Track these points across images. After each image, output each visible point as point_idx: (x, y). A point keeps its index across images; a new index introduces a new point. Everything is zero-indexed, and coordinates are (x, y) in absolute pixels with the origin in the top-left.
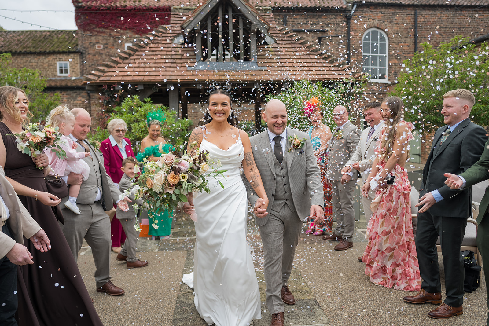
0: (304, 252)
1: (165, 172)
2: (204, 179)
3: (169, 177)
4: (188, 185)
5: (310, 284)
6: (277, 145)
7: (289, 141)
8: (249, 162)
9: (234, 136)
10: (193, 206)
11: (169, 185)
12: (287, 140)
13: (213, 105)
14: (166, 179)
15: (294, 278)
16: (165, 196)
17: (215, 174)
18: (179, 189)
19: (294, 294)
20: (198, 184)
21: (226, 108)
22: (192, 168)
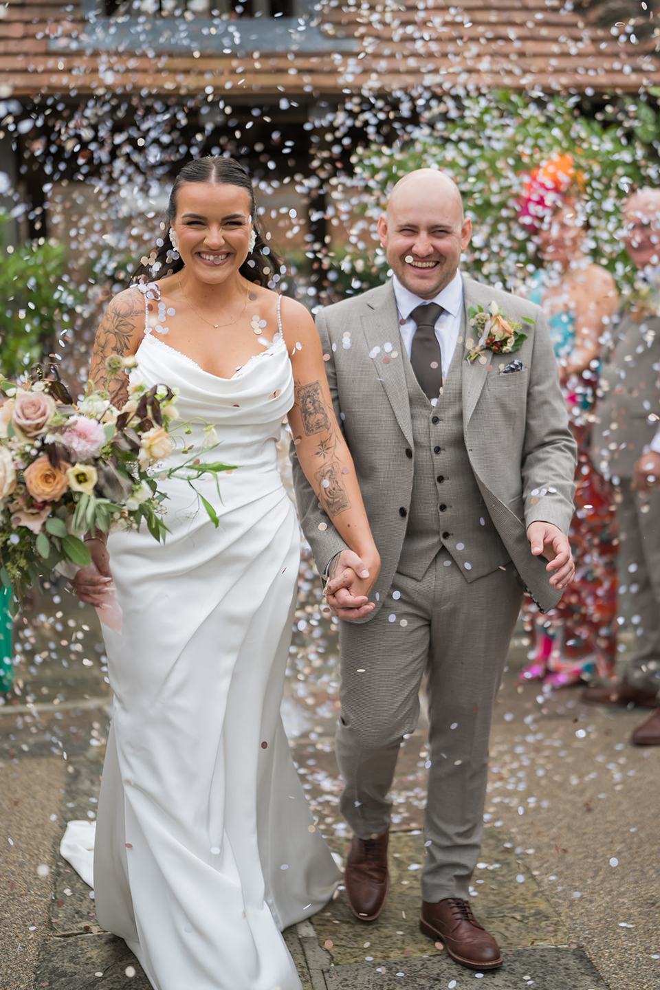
0: (516, 757)
1: (18, 459)
2: (153, 485)
3: (33, 475)
4: (98, 507)
5: (553, 885)
6: (421, 335)
7: (472, 322)
8: (313, 420)
9: (257, 325)
10: (111, 576)
11: (31, 502)
12: (465, 321)
13: (190, 223)
14: (20, 481)
15: (490, 861)
16: (14, 539)
17: (194, 473)
18: (64, 519)
19: (494, 928)
20: (133, 504)
21: (236, 234)
22: (113, 445)
